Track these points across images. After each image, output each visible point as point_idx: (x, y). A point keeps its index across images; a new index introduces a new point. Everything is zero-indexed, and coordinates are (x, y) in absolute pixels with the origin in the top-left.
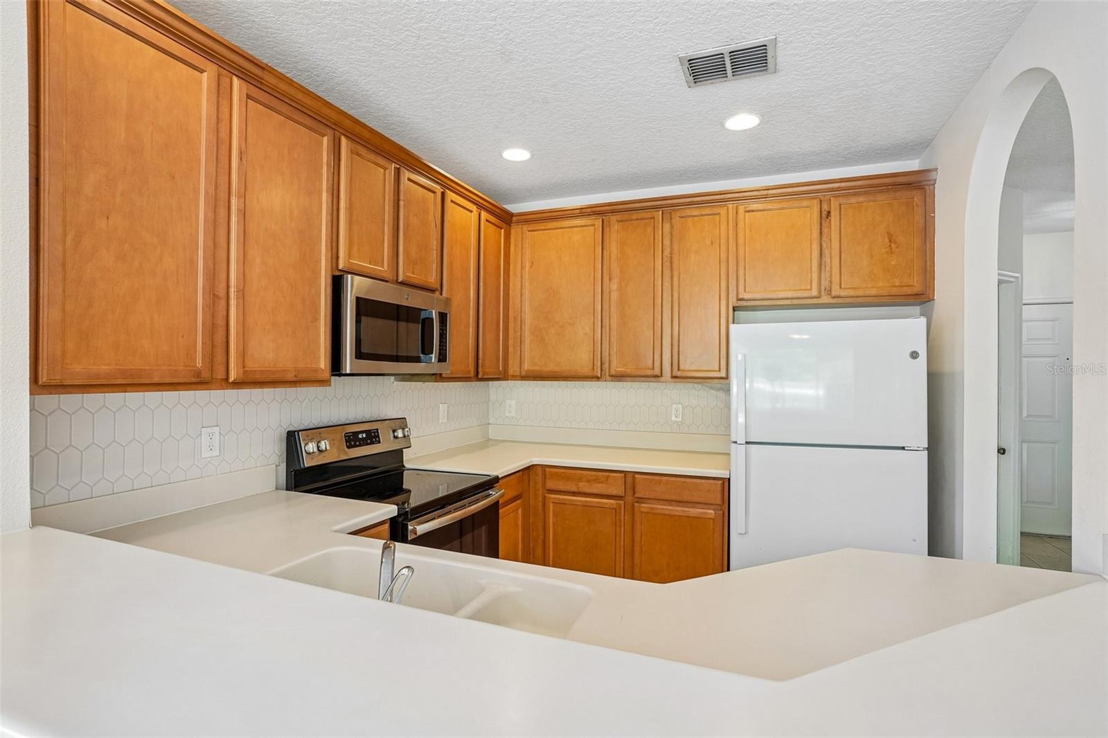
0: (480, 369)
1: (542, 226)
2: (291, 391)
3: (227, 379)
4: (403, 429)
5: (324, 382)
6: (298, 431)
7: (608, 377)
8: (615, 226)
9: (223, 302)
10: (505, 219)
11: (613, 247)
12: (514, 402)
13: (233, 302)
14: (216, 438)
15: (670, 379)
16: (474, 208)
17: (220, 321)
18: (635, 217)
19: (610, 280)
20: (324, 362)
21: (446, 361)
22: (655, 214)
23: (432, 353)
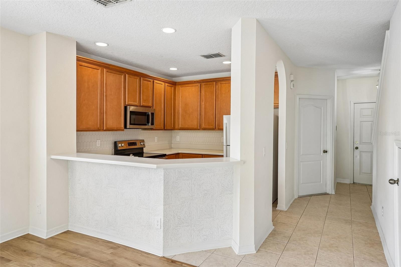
0: (165, 127)
1: (184, 86)
2: (115, 132)
3: (103, 129)
4: (143, 143)
5: (123, 130)
6: (117, 142)
7: (202, 129)
8: (203, 86)
9: (103, 114)
10: (174, 84)
11: (203, 93)
12: (179, 137)
13: (104, 114)
14: (100, 142)
15: (217, 129)
16: (163, 83)
17: (102, 118)
18: (208, 84)
19: (202, 101)
20: (123, 126)
21: (153, 125)
22: (214, 83)
23: (149, 123)
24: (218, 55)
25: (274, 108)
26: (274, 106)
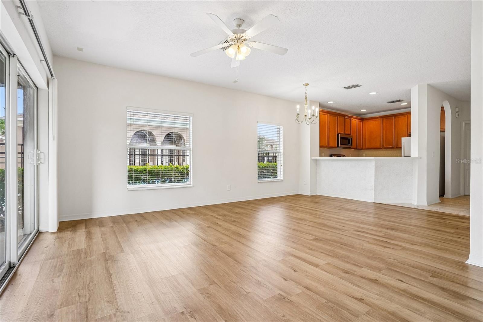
0: (357, 147)
1: (370, 120)
3: (328, 147)
5: (336, 148)
8: (385, 121)
10: (362, 120)
11: (384, 124)
12: (365, 154)
13: (329, 138)
16: (356, 120)
17: (328, 140)
18: (388, 118)
19: (384, 130)
20: (336, 145)
21: (352, 146)
22: (392, 117)
23: (350, 144)
24: (400, 101)
25: (441, 132)
26: (441, 130)
